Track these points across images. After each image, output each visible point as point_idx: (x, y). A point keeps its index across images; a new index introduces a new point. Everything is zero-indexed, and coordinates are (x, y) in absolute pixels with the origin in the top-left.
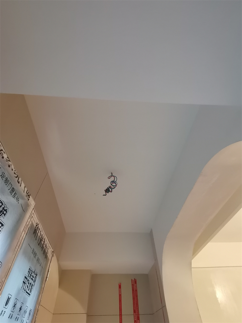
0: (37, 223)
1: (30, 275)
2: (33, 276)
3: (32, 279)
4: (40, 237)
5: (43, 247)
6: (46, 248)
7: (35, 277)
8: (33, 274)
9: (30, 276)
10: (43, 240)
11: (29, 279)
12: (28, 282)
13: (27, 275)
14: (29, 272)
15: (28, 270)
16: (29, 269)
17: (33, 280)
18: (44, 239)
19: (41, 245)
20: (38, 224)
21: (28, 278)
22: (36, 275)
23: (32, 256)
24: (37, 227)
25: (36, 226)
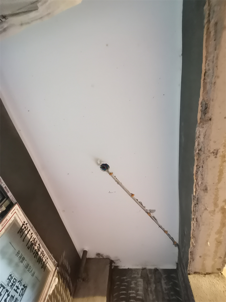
0: (24, 222)
1: (10, 284)
2: (17, 287)
3: (16, 291)
4: (31, 240)
5: (37, 253)
6: (43, 256)
7: (22, 289)
8: (17, 284)
9: (12, 286)
10: (37, 245)
11: (10, 290)
12: (7, 293)
13: (6, 283)
14: (8, 279)
15: (7, 276)
16: (11, 275)
17: (17, 293)
18: (39, 244)
19: (34, 251)
20: (27, 224)
21: (8, 288)
22: (25, 287)
23: (16, 259)
24: (25, 227)
25: (23, 225)
